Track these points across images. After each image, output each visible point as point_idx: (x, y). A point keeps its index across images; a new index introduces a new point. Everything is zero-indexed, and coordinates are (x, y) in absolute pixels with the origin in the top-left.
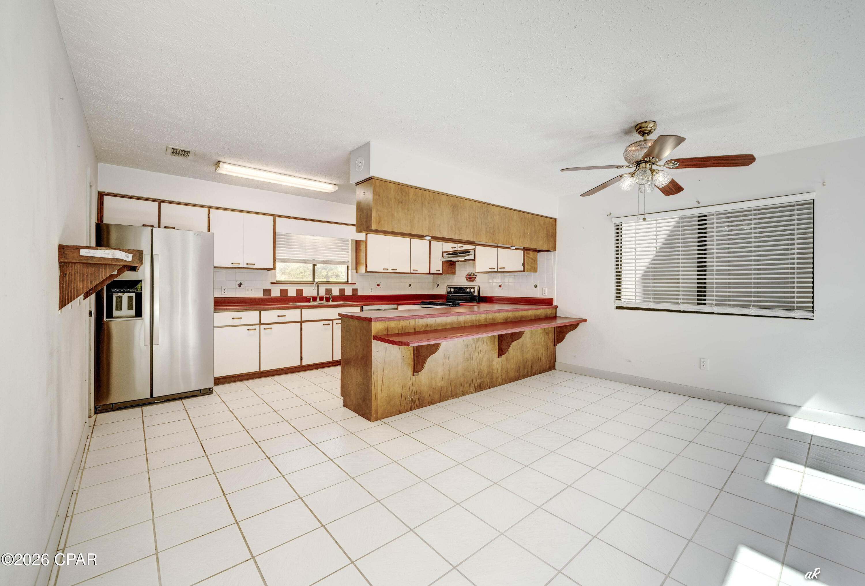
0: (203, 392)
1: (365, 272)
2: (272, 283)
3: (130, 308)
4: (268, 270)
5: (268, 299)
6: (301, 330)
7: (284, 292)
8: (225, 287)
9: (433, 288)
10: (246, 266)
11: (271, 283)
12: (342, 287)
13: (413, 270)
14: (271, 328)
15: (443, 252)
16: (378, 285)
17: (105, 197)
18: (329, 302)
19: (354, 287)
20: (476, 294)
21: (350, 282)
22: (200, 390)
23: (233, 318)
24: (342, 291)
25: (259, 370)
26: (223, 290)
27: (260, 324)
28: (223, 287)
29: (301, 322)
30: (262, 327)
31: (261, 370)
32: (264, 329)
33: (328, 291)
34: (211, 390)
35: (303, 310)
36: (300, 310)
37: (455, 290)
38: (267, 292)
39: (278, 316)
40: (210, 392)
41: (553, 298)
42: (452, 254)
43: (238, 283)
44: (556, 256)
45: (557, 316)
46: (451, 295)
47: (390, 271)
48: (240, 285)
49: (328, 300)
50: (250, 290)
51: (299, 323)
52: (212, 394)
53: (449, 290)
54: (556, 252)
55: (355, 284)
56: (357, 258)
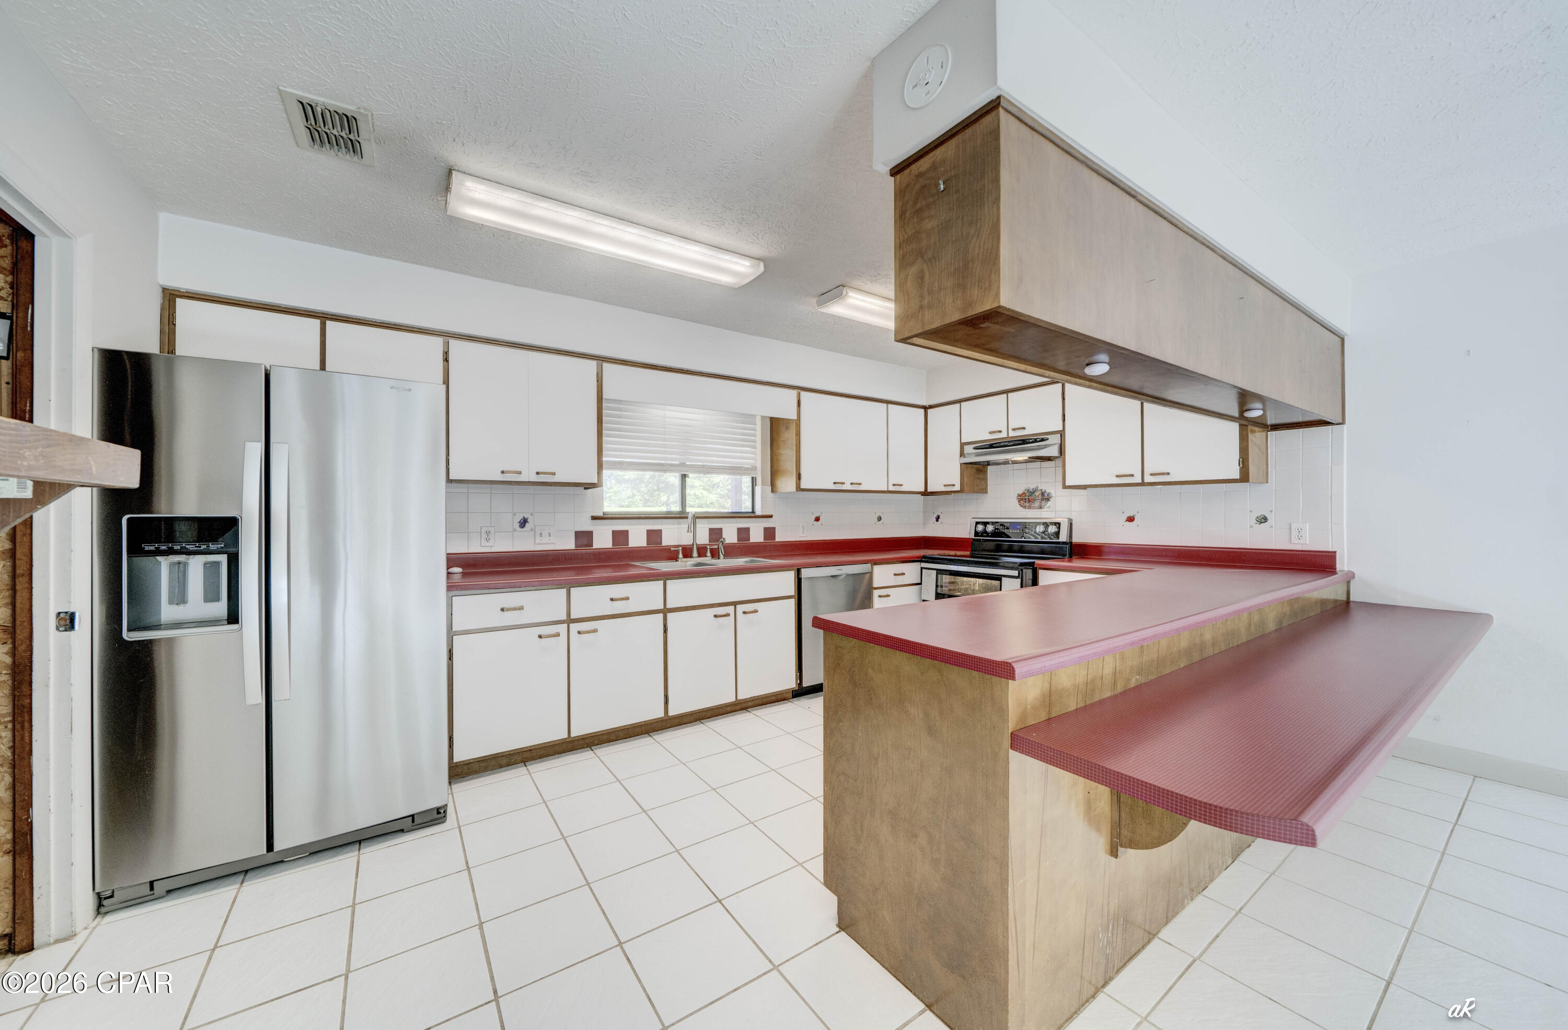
0: (420, 821)
1: (797, 490)
2: (594, 518)
3: (211, 596)
4: (585, 488)
5: (586, 554)
6: (665, 631)
7: (620, 537)
8: (488, 529)
9: (924, 524)
10: (535, 478)
11: (592, 517)
12: (743, 523)
13: (894, 485)
14: (595, 631)
15: (962, 445)
16: (817, 519)
17: (180, 303)
18: (719, 558)
19: (768, 523)
20: (1063, 537)
21: (758, 512)
22: (413, 816)
23: (502, 610)
24: (743, 533)
25: (567, 736)
26: (484, 536)
27: (570, 621)
28: (484, 530)
29: (665, 611)
30: (575, 627)
31: (573, 735)
32: (579, 633)
33: (716, 534)
34: (442, 811)
35: (668, 582)
36: (661, 582)
37: (996, 529)
38: (584, 537)
39: (612, 600)
40: (440, 818)
41: (1335, 552)
42: (991, 446)
43: (519, 518)
44: (1345, 437)
45: (1351, 600)
46: (983, 539)
47: (847, 487)
48: (523, 523)
49: (714, 554)
50: (545, 533)
51: (661, 615)
52: (444, 822)
53: (980, 528)
54: (1345, 427)
55: (771, 517)
56: (775, 460)
